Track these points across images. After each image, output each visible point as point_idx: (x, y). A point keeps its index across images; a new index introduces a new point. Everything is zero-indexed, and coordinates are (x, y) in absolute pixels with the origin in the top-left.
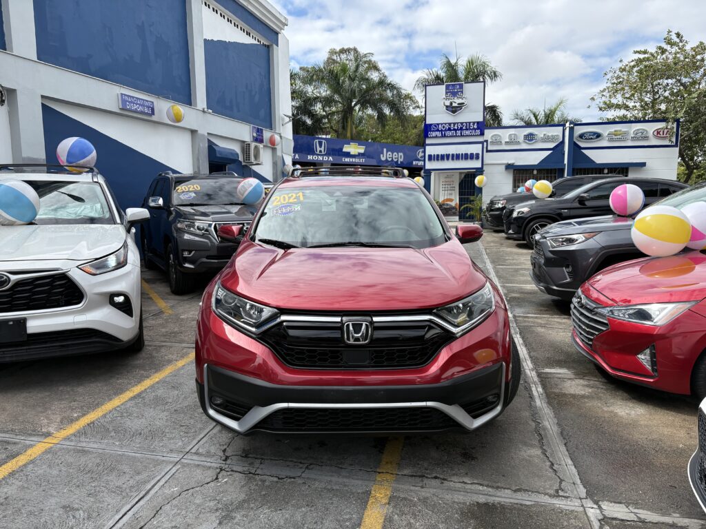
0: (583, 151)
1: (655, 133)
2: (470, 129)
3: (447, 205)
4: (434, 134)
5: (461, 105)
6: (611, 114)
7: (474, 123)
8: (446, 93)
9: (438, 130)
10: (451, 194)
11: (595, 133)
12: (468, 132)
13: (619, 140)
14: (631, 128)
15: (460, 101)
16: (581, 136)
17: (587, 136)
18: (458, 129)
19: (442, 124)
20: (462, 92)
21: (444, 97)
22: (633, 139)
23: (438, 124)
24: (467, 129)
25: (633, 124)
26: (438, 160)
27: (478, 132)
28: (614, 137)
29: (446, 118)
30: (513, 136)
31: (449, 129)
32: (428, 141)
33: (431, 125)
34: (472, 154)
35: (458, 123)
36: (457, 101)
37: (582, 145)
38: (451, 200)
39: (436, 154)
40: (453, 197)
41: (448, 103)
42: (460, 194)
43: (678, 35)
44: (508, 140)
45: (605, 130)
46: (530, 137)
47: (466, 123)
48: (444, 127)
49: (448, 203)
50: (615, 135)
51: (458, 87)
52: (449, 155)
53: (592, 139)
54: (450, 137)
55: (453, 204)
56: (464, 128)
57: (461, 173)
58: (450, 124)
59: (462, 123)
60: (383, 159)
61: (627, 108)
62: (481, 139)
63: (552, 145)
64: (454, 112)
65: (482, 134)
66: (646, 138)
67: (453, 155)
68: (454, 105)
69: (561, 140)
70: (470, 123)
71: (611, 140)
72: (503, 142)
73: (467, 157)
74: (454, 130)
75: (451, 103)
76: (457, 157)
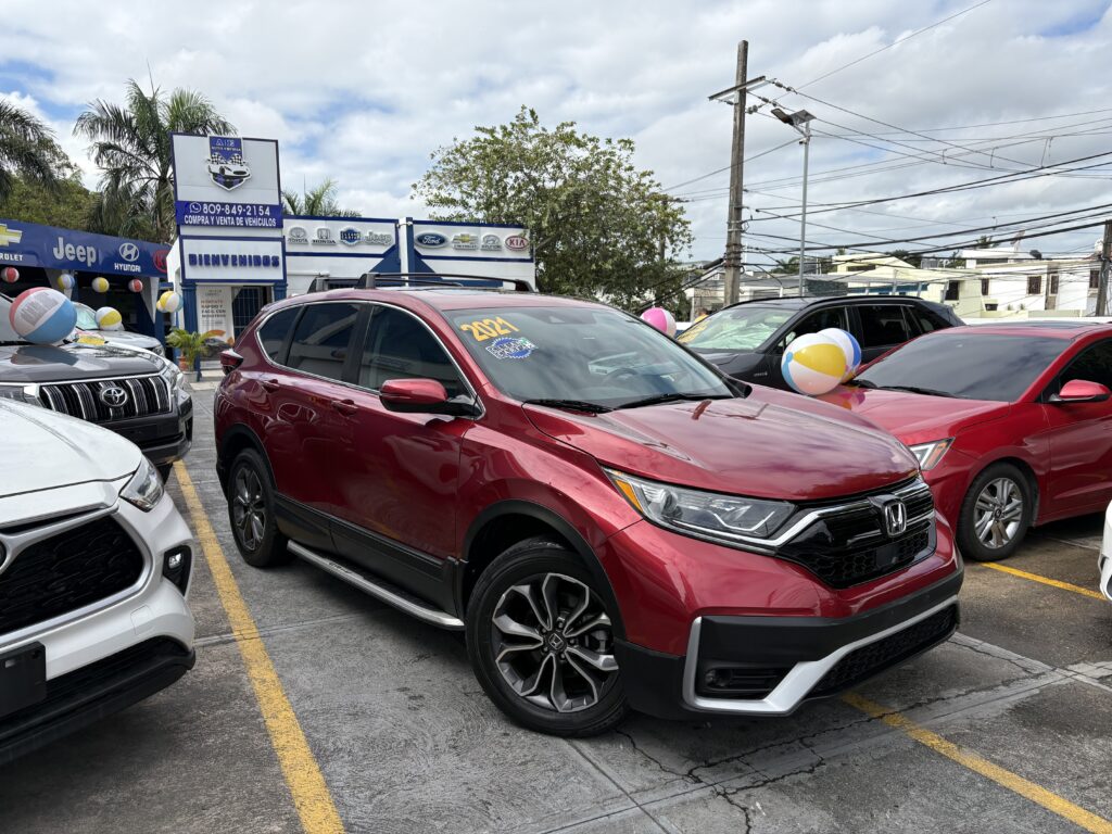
0: (425, 261)
1: (508, 242)
2: (259, 216)
3: (214, 341)
4: (195, 219)
5: (240, 176)
6: (445, 212)
7: (265, 207)
8: (212, 152)
9: (201, 213)
10: (219, 323)
11: (437, 237)
12: (255, 222)
13: (467, 249)
14: (479, 232)
15: (238, 168)
16: (421, 239)
17: (428, 239)
18: (237, 215)
19: (208, 204)
20: (240, 153)
21: (209, 158)
22: (485, 248)
23: (202, 203)
24: (253, 216)
25: (482, 229)
26: (207, 264)
27: (273, 221)
28: (461, 244)
29: (216, 194)
30: (324, 232)
31: (223, 214)
32: (184, 231)
33: (188, 203)
34: (267, 258)
35: (237, 205)
36: (232, 168)
37: (423, 252)
38: (221, 333)
39: (203, 254)
40: (222, 328)
41: (216, 169)
42: (236, 322)
43: (532, 113)
44: (316, 238)
45: (451, 233)
46: (349, 236)
47: (252, 205)
48: (212, 209)
49: (217, 337)
50: (463, 242)
51: (232, 143)
52: (227, 256)
53: (434, 244)
54: (225, 226)
55: (224, 339)
56: (248, 213)
57: (233, 288)
58: (223, 205)
59: (244, 206)
60: (59, 257)
61: (465, 205)
62: (276, 234)
63: (382, 250)
64: (229, 185)
65: (280, 226)
66: (498, 248)
67: (234, 257)
68: (227, 173)
69: (394, 243)
70: (258, 206)
71: (458, 248)
72: (310, 241)
73: (258, 261)
74: (231, 215)
75: (222, 170)
76: (243, 261)
